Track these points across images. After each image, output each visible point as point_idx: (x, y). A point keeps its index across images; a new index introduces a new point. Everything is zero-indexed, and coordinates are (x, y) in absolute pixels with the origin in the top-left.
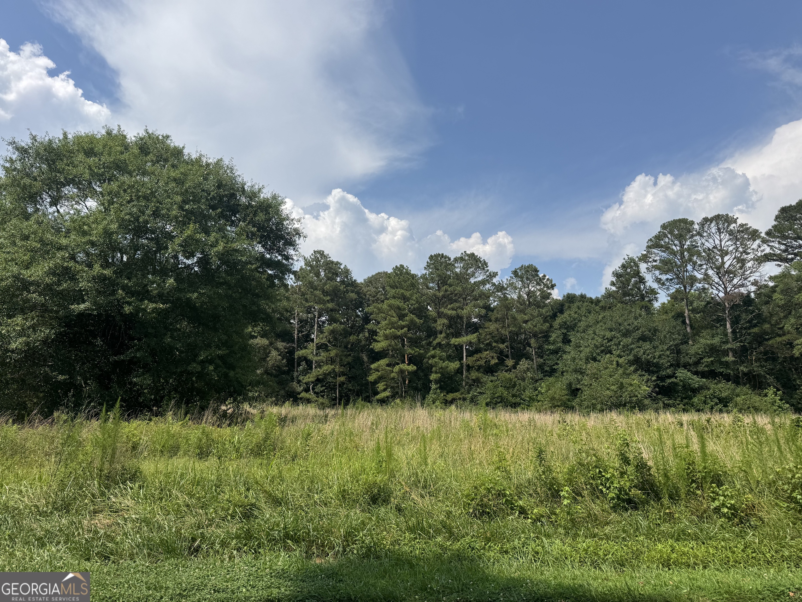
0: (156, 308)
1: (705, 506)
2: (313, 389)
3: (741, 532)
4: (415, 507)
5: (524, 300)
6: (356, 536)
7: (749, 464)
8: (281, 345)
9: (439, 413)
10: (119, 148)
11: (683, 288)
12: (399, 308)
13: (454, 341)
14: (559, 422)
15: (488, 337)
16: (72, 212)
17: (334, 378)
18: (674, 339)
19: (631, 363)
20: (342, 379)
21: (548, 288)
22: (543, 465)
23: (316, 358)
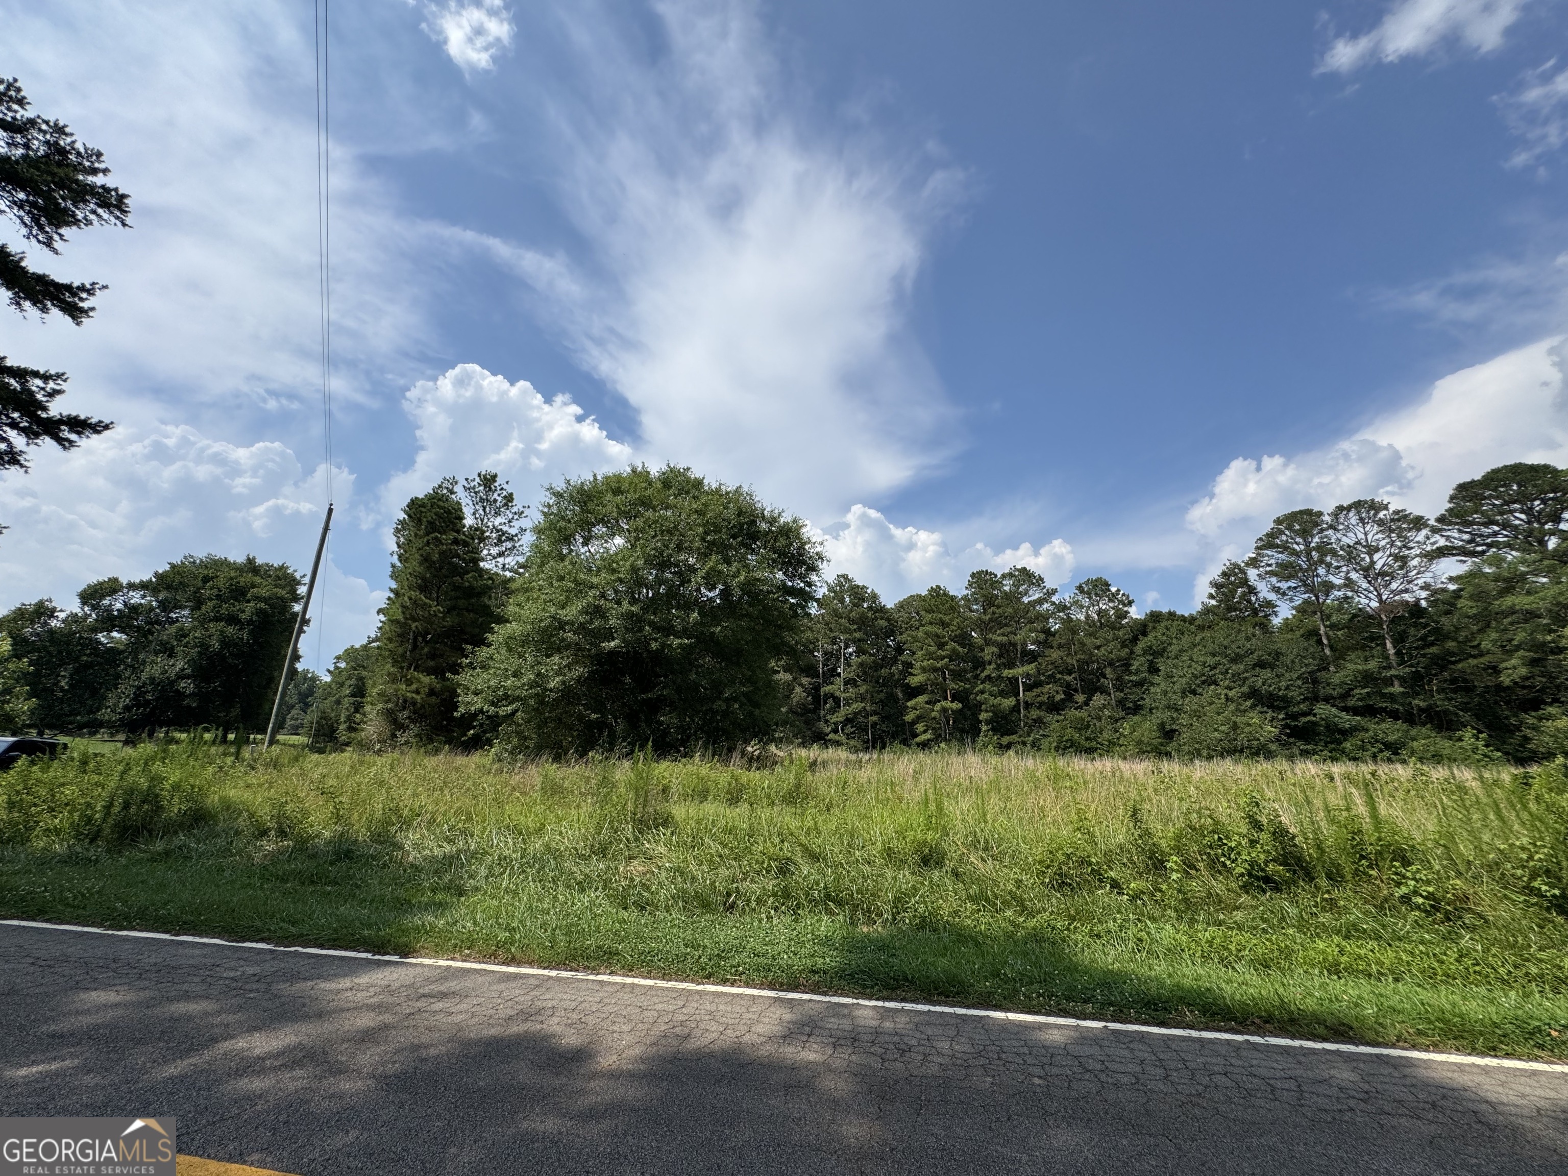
0: (680, 644)
1: (1385, 892)
2: (842, 730)
3: (1449, 933)
4: (975, 872)
5: (1093, 621)
6: (908, 903)
7: (1451, 837)
8: (805, 680)
9: (994, 760)
10: (643, 485)
11: (1313, 598)
12: (937, 636)
13: (1006, 673)
14: (1153, 773)
15: (1050, 667)
16: (601, 551)
17: (866, 717)
18: (1306, 665)
19: (1246, 697)
20: (875, 718)
21: (1124, 605)
22: (1140, 828)
23: (844, 695)
